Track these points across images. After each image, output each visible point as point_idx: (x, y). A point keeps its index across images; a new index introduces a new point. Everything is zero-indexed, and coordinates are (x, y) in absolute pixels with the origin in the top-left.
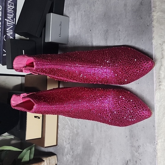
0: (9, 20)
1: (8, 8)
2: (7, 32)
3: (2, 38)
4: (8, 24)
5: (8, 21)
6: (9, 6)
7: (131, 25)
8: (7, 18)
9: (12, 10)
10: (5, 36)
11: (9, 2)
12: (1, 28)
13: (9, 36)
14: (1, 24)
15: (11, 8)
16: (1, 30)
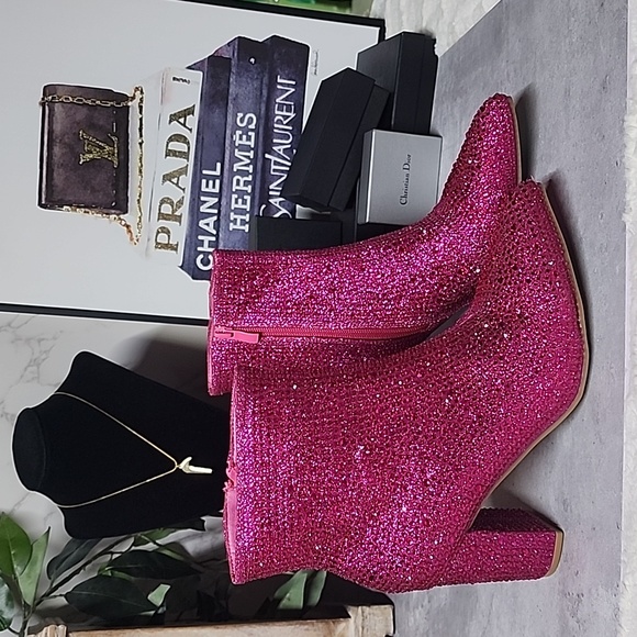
0: (279, 156)
1: (275, 120)
2: (271, 193)
3: (256, 213)
4: (274, 170)
5: (273, 158)
6: (279, 114)
7: (577, 160)
8: (271, 152)
9: (287, 124)
10: (264, 206)
11: (278, 100)
12: (253, 183)
13: (277, 205)
14: (254, 169)
15: (286, 117)
16: (253, 189)
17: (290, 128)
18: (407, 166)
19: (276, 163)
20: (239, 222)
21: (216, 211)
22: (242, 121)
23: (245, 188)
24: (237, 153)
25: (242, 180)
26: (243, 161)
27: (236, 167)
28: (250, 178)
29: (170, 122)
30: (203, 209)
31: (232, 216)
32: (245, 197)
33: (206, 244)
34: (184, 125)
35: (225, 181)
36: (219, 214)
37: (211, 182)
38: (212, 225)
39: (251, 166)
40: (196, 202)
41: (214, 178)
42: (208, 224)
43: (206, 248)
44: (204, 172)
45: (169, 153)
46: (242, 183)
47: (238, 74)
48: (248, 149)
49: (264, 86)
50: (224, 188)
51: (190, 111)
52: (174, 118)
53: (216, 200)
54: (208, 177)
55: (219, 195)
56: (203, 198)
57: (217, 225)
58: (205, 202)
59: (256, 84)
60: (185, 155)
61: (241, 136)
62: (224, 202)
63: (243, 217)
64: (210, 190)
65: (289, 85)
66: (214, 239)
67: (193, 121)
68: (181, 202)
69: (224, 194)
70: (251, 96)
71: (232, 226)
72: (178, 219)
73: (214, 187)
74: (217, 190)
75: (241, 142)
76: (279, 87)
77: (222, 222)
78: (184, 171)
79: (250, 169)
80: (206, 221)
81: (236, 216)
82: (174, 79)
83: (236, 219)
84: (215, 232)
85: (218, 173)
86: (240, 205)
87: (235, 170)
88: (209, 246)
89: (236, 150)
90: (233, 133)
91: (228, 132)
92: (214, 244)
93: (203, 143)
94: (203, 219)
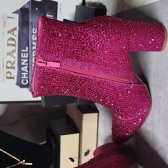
21: (27, 64)
22: (34, 31)
30: (23, 64)
34: (13, 34)
35: (30, 53)
36: (28, 65)
37: (25, 54)
38: (26, 69)
40: (20, 62)
41: (26, 52)
43: (25, 77)
44: (22, 51)
45: (8, 45)
47: (32, 14)
50: (30, 56)
51: (15, 29)
52: (9, 32)
53: (27, 60)
55: (28, 58)
57: (28, 69)
58: (23, 61)
60: (14, 45)
61: (34, 37)
62: (30, 61)
64: (25, 57)
65: (51, 17)
66: (27, 74)
67: (16, 33)
68: (15, 61)
69: (30, 58)
72: (14, 68)
73: (26, 55)
74: (27, 57)
75: (35, 39)
77: (30, 68)
78: (14, 51)
82: (8, 17)
84: (27, 71)
85: (27, 50)
87: (33, 49)
88: (26, 76)
89: (33, 42)
90: (32, 36)
91: (30, 36)
92: (28, 76)
93: (21, 40)
94: (23, 67)
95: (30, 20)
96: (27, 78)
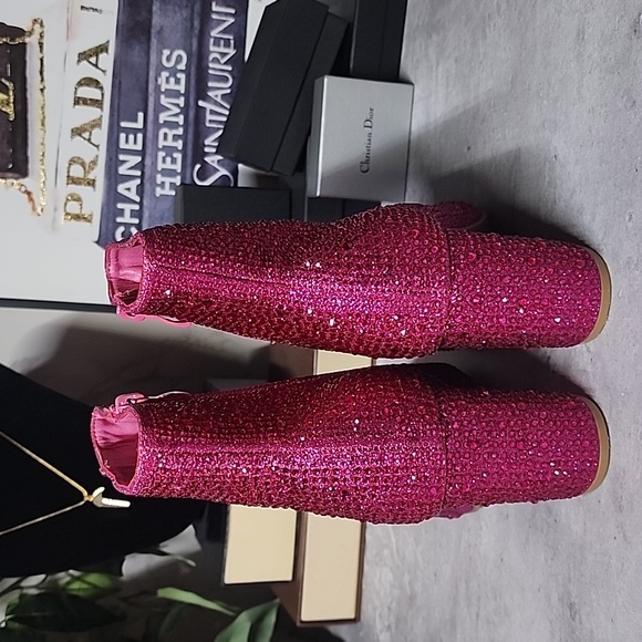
0: (216, 103)
1: (211, 58)
2: (206, 149)
3: (188, 175)
4: (211, 121)
5: (209, 106)
6: (214, 51)
7: (594, 132)
8: (206, 98)
9: (225, 63)
10: (198, 166)
11: (213, 34)
12: (184, 137)
13: (215, 165)
14: (186, 120)
15: (223, 55)
16: (185, 145)
17: (230, 69)
18: (368, 123)
19: (212, 112)
20: (167, 185)
21: (139, 173)
22: (168, 59)
23: (174, 144)
24: (164, 100)
25: (171, 133)
26: (172, 110)
27: (163, 117)
28: (180, 131)
29: (79, 61)
30: (122, 170)
31: (159, 179)
32: (175, 155)
33: (127, 213)
34: (96, 66)
35: (150, 135)
36: (142, 177)
37: (131, 137)
38: (134, 190)
39: (182, 117)
40: (113, 162)
41: (135, 131)
42: (129, 189)
43: (127, 219)
44: (123, 124)
45: (77, 101)
46: (170, 137)
48: (177, 94)
49: (196, 16)
50: (149, 144)
51: (103, 48)
52: (83, 56)
53: (139, 159)
54: (128, 131)
55: (143, 153)
56: (122, 157)
57: (140, 190)
58: (124, 162)
59: (185, 13)
60: (98, 103)
61: (167, 79)
62: (148, 162)
63: (173, 180)
64: (131, 146)
65: (227, 14)
66: (137, 207)
67: (107, 60)
68: (94, 162)
69: (149, 151)
70: (180, 27)
71: (159, 191)
72: (92, 183)
73: (135, 142)
74: (139, 147)
75: (168, 87)
76: (214, 16)
77: (147, 186)
78: (96, 124)
79: (180, 120)
80: (127, 185)
81: (164, 179)
82: (82, 7)
83: (163, 183)
84: (138, 199)
85: (140, 125)
86: (168, 165)
87: (161, 122)
88: (131, 217)
89: (162, 97)
90: (158, 75)
91: (152, 74)
92: (138, 214)
93: (120, 88)
94: (122, 182)
95: (156, 20)
96: (136, 221)
